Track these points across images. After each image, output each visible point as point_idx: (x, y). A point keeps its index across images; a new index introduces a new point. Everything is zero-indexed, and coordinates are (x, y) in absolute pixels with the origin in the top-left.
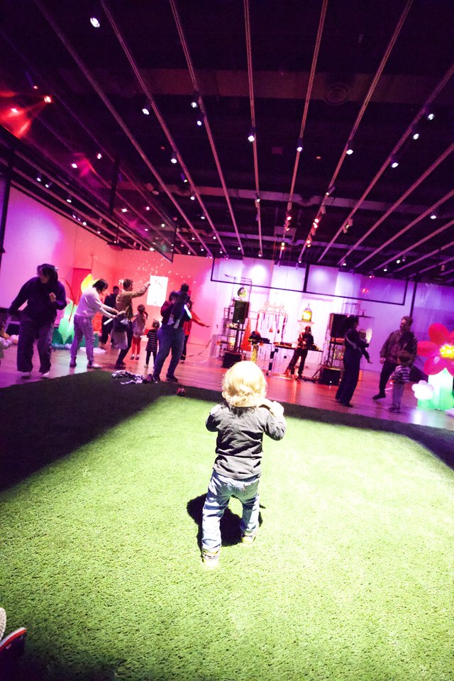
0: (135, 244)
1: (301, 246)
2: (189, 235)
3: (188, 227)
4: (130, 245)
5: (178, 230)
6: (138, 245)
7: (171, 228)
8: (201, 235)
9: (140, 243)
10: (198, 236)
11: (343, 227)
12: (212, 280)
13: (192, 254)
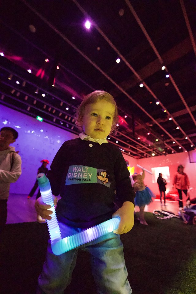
0: (145, 155)
2: (171, 143)
3: (170, 139)
4: (143, 157)
5: (165, 142)
6: (146, 155)
7: (161, 142)
8: (177, 140)
9: (147, 154)
10: (176, 141)
12: (191, 162)
13: (174, 153)
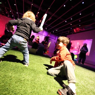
1: (38, 22)
2: (9, 10)
3: (9, 8)
5: (6, 8)
10: (12, 11)
11: (49, 19)
